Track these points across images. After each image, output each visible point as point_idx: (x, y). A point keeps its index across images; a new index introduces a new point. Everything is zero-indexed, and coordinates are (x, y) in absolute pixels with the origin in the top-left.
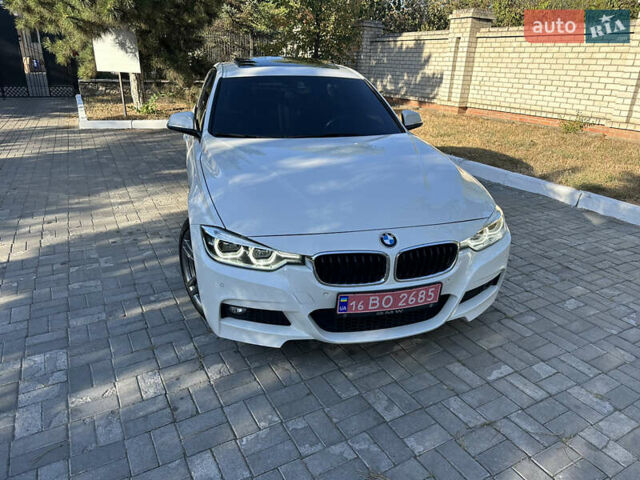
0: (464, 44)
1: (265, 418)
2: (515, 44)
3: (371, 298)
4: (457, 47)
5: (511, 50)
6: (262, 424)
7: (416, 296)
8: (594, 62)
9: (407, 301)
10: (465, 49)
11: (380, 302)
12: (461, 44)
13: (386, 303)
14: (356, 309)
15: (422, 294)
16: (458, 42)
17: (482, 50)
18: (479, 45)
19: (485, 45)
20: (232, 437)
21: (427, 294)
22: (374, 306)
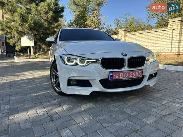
1: (87, 118)
2: (137, 36)
3: (121, 73)
5: (136, 37)
6: (86, 119)
7: (135, 73)
8: (159, 38)
9: (132, 75)
10: (124, 38)
11: (124, 75)
12: (122, 37)
13: (126, 76)
14: (116, 78)
16: (121, 37)
17: (128, 38)
18: (127, 37)
19: (129, 37)
20: (75, 123)
21: (138, 74)
22: (122, 77)
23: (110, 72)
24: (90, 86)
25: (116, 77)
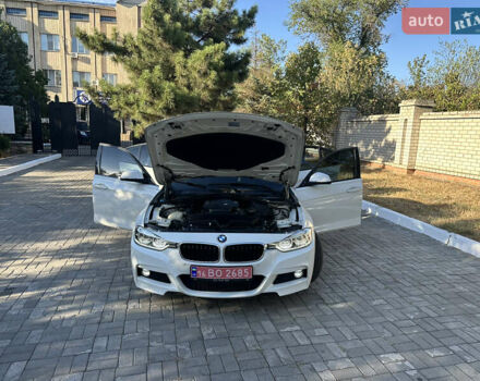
0: (410, 124)
2: (447, 125)
3: (209, 270)
4: (405, 126)
5: (445, 128)
7: (236, 272)
9: (230, 275)
10: (411, 128)
11: (215, 273)
12: (408, 124)
13: (218, 274)
15: (240, 272)
16: (405, 123)
17: (424, 128)
18: (422, 125)
19: (426, 125)
21: (243, 272)
22: (211, 275)
23: (192, 266)
24: (168, 281)
25: (202, 275)
